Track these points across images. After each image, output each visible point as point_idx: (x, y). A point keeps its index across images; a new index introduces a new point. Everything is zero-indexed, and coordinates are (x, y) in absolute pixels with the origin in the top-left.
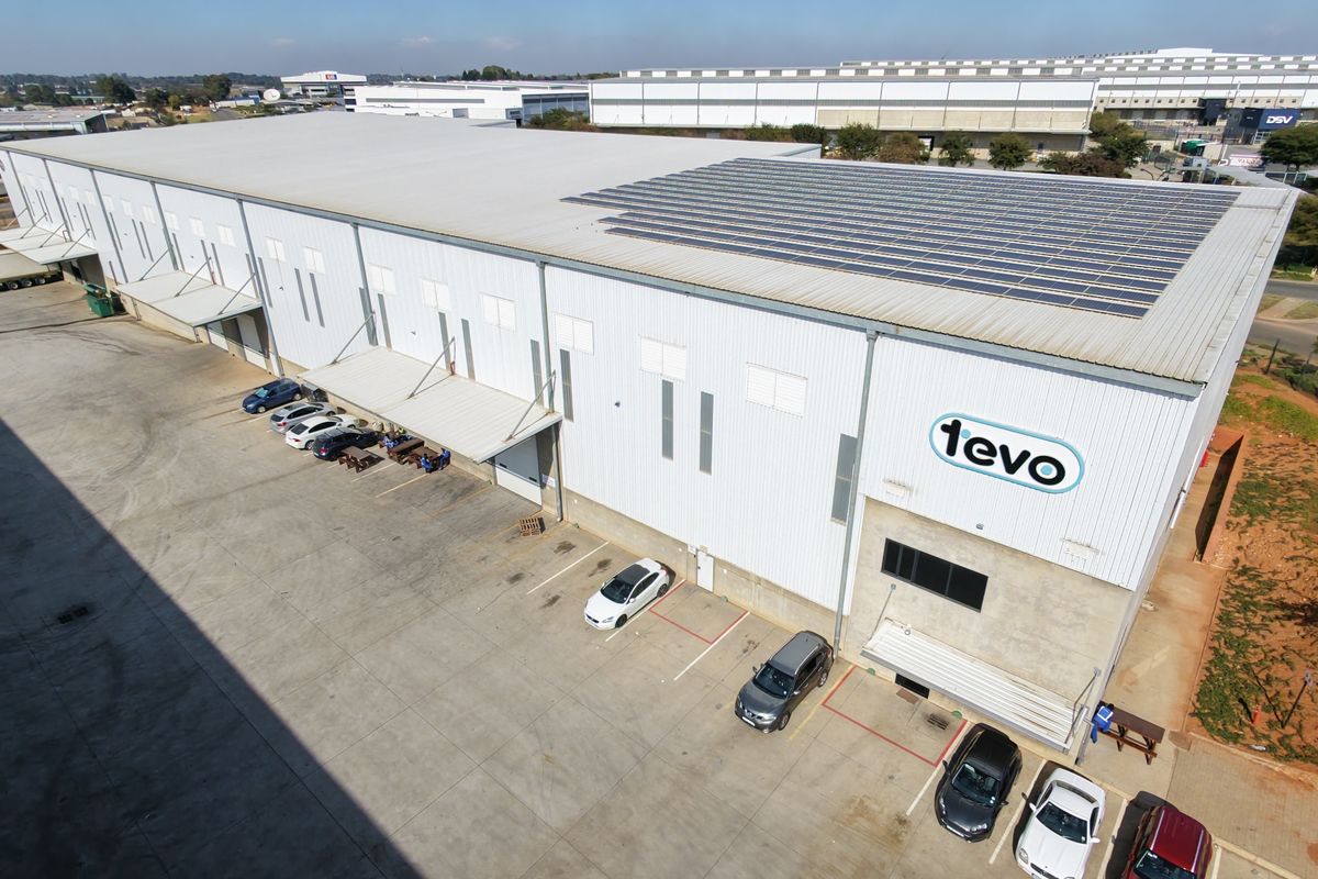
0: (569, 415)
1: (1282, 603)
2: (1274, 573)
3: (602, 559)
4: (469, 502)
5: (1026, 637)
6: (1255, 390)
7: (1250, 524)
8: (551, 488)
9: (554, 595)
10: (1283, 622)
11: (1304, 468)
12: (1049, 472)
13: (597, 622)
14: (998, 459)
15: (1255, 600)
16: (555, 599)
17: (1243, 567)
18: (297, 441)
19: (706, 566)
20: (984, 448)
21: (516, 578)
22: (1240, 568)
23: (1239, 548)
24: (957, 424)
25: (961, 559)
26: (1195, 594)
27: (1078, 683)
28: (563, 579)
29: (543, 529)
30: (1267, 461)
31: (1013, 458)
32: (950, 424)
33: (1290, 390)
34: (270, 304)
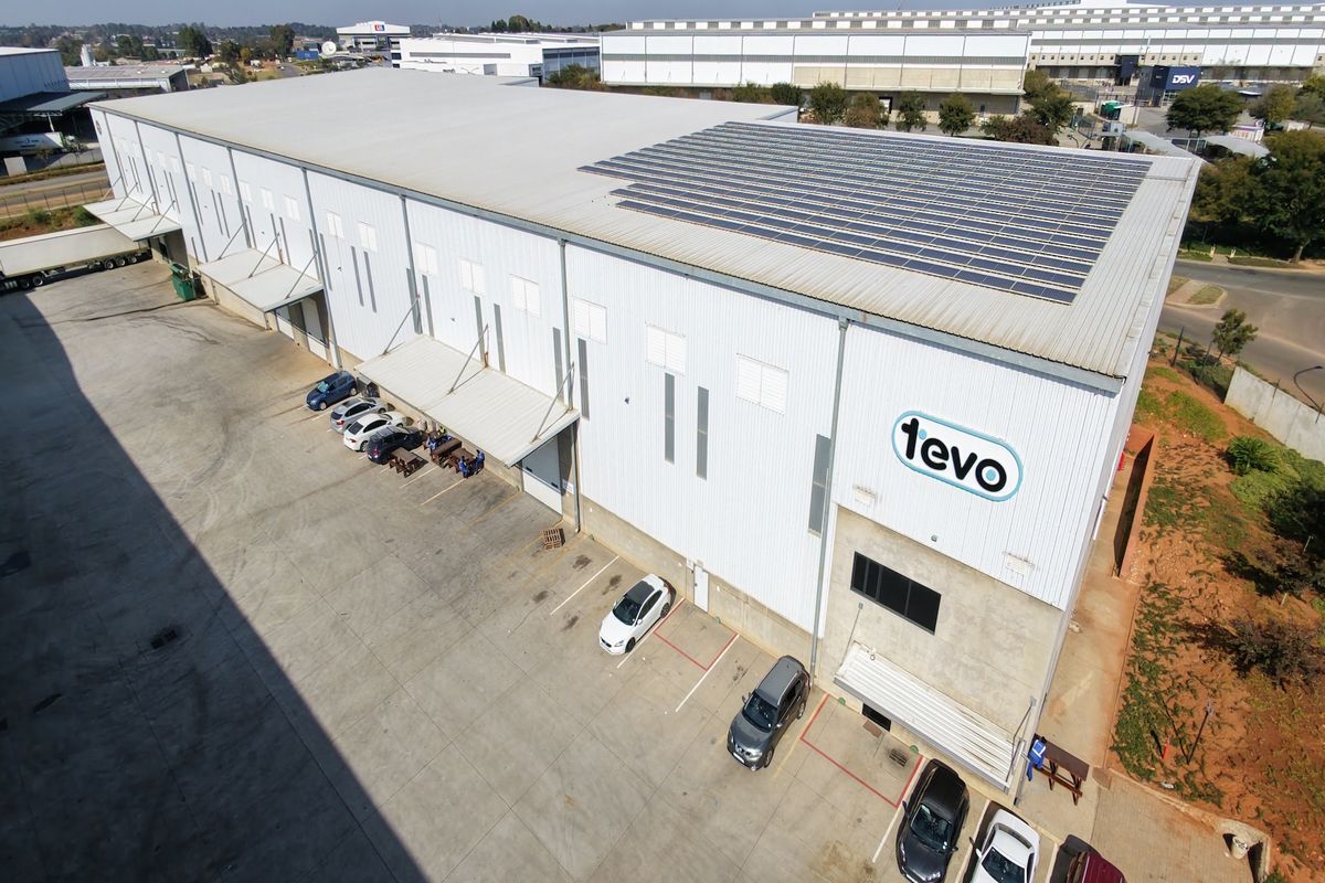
0: (586, 413)
1: (1188, 624)
2: (1180, 589)
3: (613, 575)
4: (501, 511)
5: (971, 663)
6: (1163, 383)
7: (1160, 534)
8: (570, 494)
9: (572, 616)
10: (1188, 645)
11: (1205, 472)
12: (992, 476)
13: (610, 646)
14: (950, 463)
15: (1164, 620)
16: (574, 620)
17: (1154, 582)
18: (354, 441)
19: (702, 581)
20: (938, 450)
21: (541, 597)
22: (1151, 584)
23: (1151, 562)
24: (915, 423)
25: (917, 575)
26: (1114, 614)
27: (1017, 713)
28: (581, 598)
29: (563, 542)
30: (1174, 464)
31: (963, 463)
32: (909, 423)
33: (1193, 384)
34: (330, 287)
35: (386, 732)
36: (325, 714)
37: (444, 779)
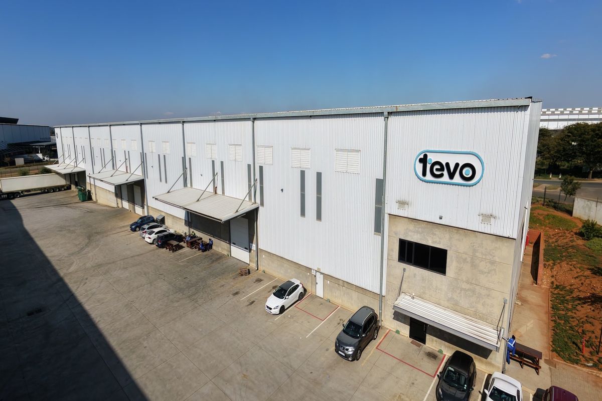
0: (262, 203)
3: (274, 285)
4: (219, 263)
12: (469, 173)
13: (271, 309)
14: (445, 173)
16: (253, 302)
18: (150, 238)
19: (320, 280)
20: (439, 167)
21: (236, 294)
24: (426, 156)
25: (433, 242)
28: (258, 294)
29: (249, 274)
31: (452, 169)
32: (422, 157)
34: (147, 177)
35: (145, 347)
36: (113, 342)
37: (174, 367)
